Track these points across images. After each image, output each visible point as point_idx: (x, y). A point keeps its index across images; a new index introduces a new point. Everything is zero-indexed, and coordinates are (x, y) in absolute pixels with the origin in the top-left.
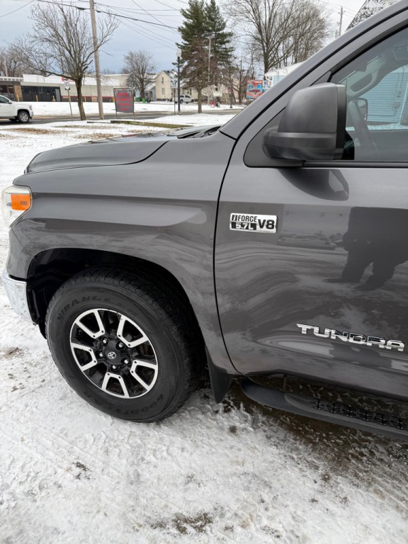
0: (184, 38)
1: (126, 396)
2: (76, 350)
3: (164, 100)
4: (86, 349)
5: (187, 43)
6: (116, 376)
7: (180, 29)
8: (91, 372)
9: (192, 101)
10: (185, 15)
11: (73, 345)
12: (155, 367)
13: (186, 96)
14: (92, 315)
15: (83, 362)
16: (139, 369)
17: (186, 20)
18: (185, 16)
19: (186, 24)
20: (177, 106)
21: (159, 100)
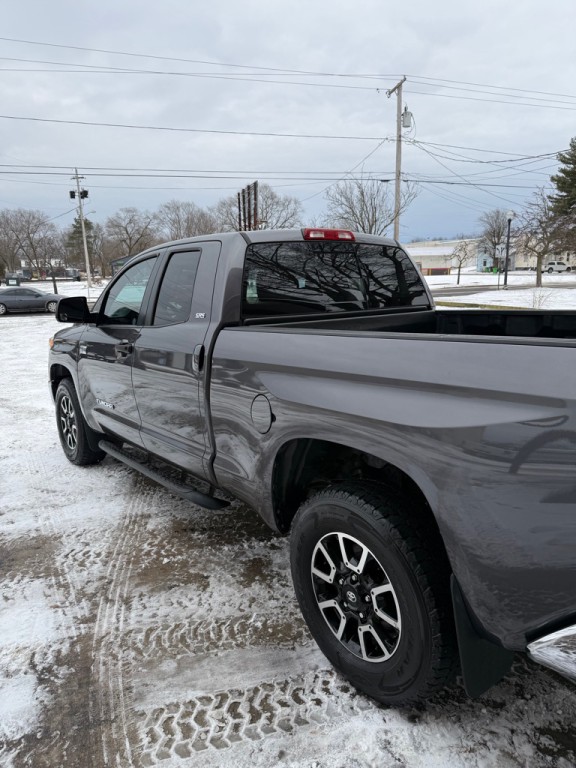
0: (560, 188)
3: (526, 269)
5: (565, 194)
7: (553, 179)
9: (569, 269)
10: (564, 160)
13: (559, 263)
17: (563, 166)
18: (562, 161)
19: (563, 171)
20: (502, 277)
21: (517, 269)
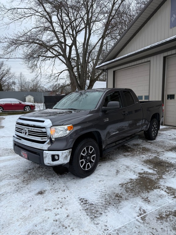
1: (82, 167)
2: (85, 149)
4: (86, 152)
6: (84, 162)
8: (82, 156)
11: (85, 148)
12: (90, 167)
14: (93, 149)
15: (83, 153)
16: (88, 165)
